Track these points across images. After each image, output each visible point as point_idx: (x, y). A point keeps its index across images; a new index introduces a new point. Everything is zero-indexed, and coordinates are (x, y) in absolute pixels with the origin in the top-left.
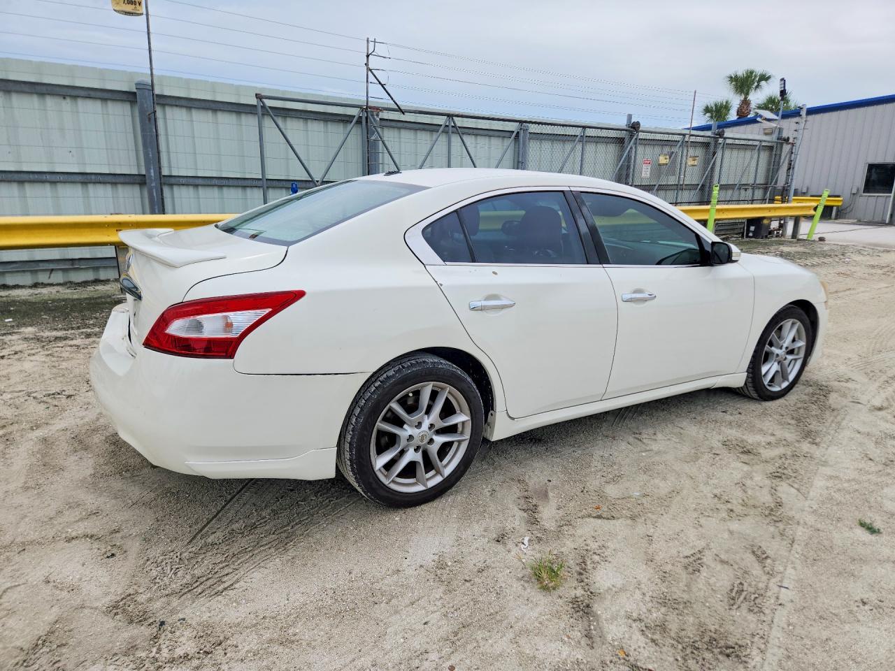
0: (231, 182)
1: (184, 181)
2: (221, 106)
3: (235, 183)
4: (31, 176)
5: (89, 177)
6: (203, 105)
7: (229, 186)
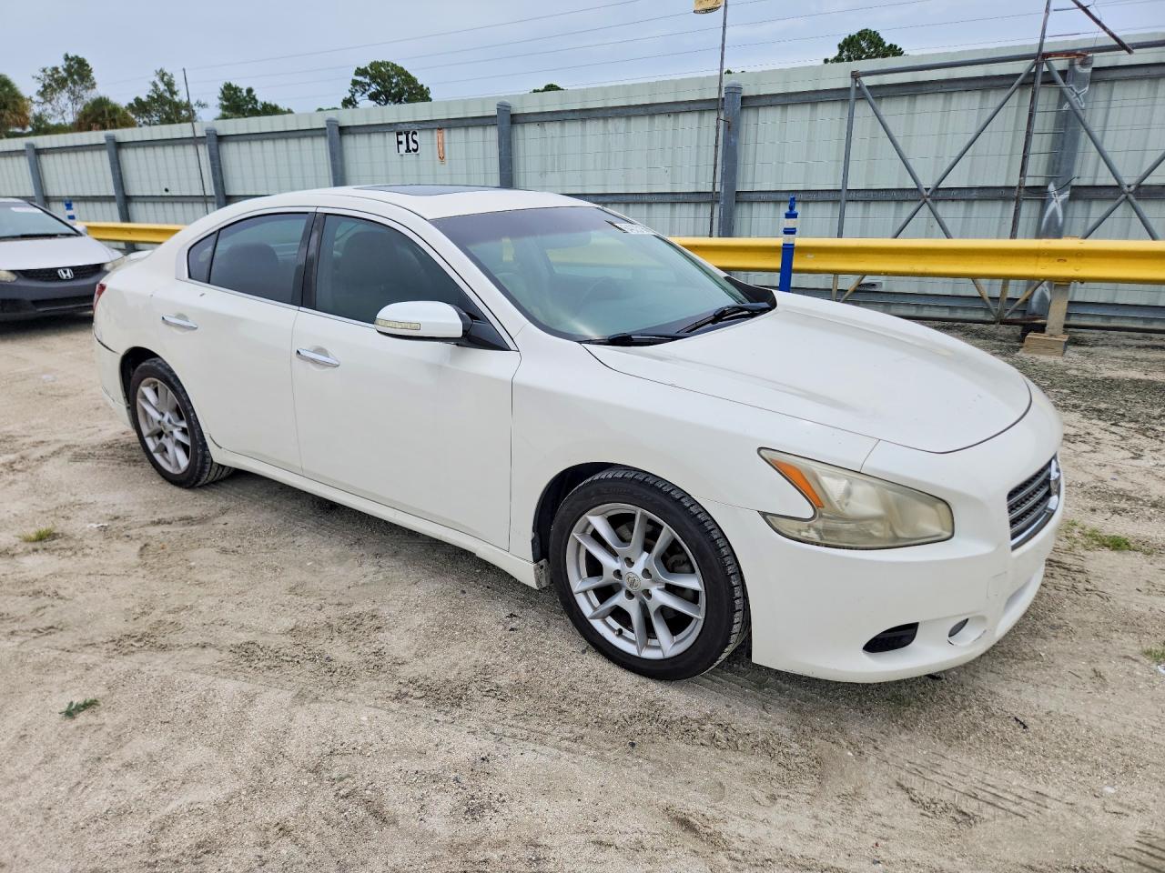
0: (820, 197)
1: (763, 197)
2: (822, 96)
3: (826, 196)
4: (634, 198)
5: (677, 197)
6: (802, 98)
7: (816, 201)
